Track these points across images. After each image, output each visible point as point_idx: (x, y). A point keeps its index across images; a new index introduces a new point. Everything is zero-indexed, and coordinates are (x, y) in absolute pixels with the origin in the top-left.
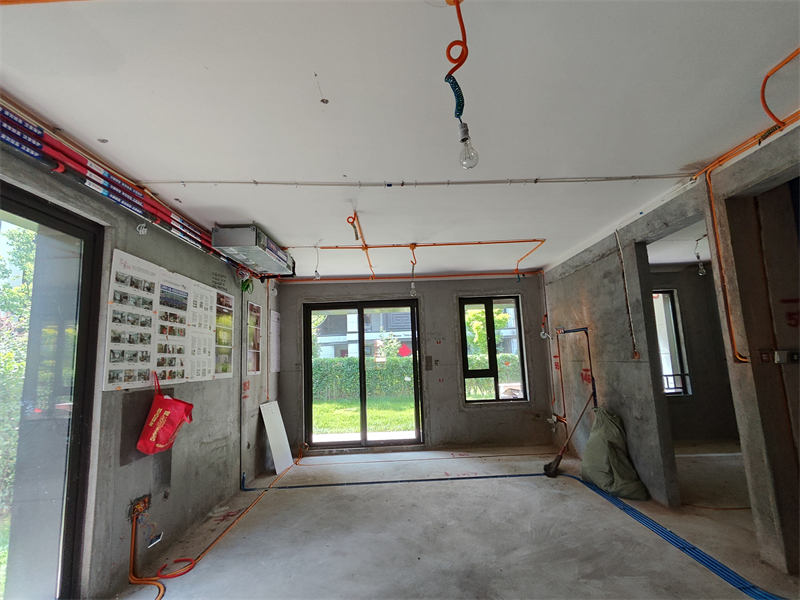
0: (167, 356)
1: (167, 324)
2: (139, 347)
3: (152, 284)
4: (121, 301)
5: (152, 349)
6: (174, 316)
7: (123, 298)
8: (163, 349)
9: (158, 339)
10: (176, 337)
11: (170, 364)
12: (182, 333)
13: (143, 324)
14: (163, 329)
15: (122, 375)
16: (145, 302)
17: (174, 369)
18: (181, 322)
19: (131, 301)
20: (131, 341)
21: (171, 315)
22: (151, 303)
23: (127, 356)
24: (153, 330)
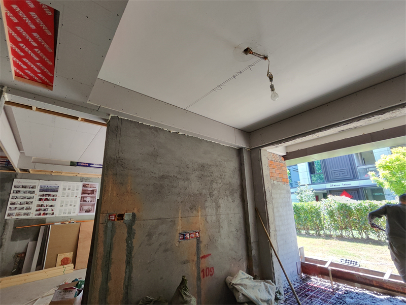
0: (42, 208)
2: (25, 206)
4: (17, 193)
6: (49, 195)
7: (18, 192)
13: (27, 199)
16: (30, 192)
17: (46, 212)
20: (20, 204)
21: (46, 194)
22: (34, 192)
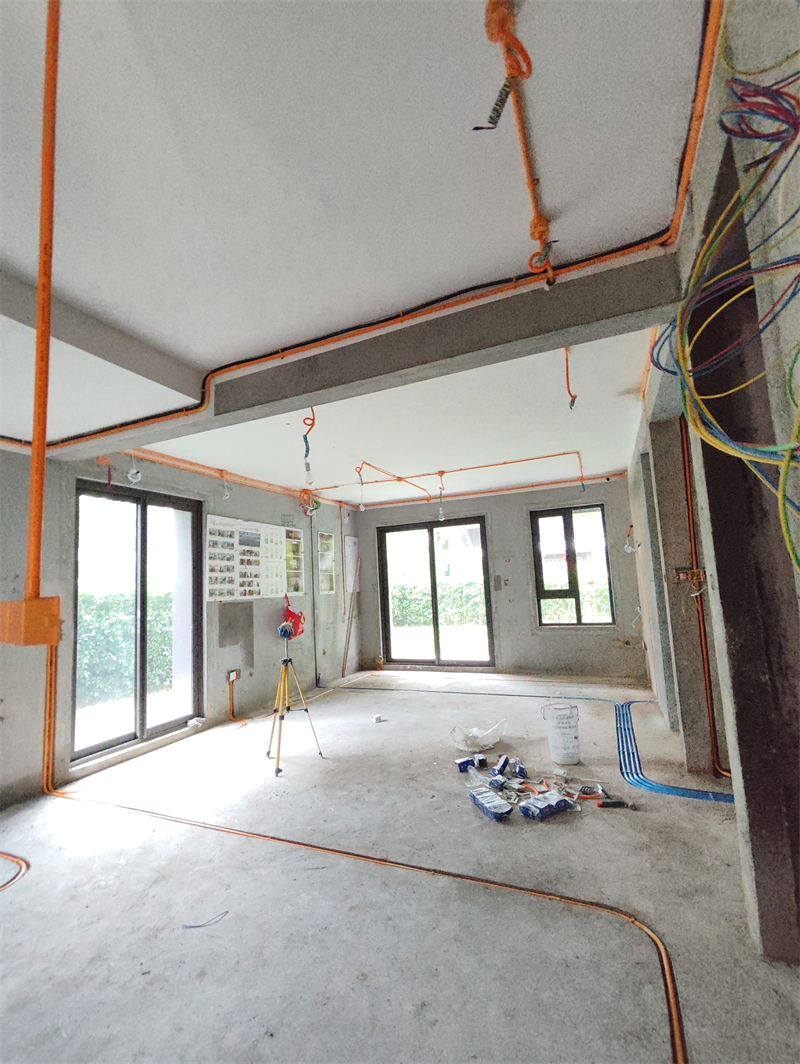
1: (245, 558)
3: (233, 532)
5: (235, 575)
8: (244, 575)
9: (239, 568)
10: (252, 567)
11: (249, 585)
12: (257, 563)
14: (242, 562)
15: (217, 592)
18: (256, 555)
19: (220, 546)
23: (219, 580)
24: (236, 563)
